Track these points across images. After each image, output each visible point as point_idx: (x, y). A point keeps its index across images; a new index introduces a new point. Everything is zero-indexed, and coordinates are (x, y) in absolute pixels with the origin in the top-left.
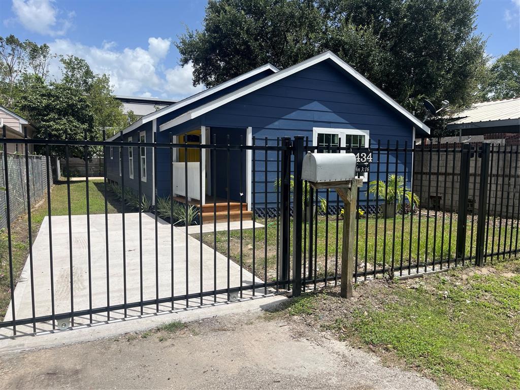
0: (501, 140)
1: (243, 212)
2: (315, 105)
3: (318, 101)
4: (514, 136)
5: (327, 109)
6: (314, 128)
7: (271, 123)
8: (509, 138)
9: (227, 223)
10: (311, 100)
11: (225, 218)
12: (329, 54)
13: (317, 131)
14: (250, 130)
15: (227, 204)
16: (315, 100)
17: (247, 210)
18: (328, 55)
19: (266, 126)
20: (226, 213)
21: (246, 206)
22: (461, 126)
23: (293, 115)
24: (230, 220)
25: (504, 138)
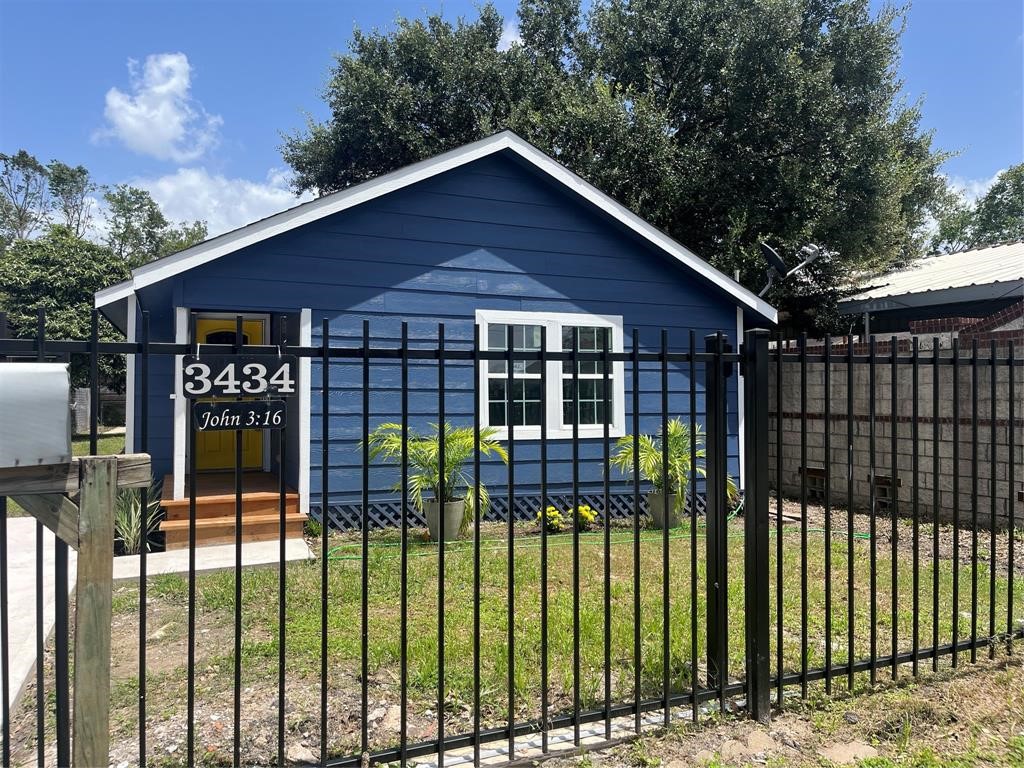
0: (949, 334)
1: (288, 517)
2: (481, 258)
3: (488, 248)
4: (979, 323)
5: (511, 266)
6: (477, 311)
7: (363, 301)
8: (968, 330)
9: (234, 546)
10: (472, 247)
11: (228, 534)
12: (506, 138)
13: (485, 317)
14: (306, 314)
15: (233, 497)
16: (480, 247)
17: (298, 512)
18: (506, 141)
19: (348, 307)
20: (232, 520)
21: (297, 501)
22: (867, 306)
23: (425, 280)
24: (243, 537)
25: (956, 329)
